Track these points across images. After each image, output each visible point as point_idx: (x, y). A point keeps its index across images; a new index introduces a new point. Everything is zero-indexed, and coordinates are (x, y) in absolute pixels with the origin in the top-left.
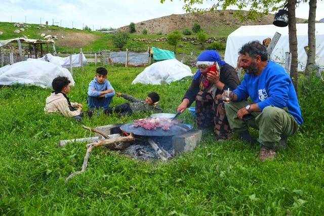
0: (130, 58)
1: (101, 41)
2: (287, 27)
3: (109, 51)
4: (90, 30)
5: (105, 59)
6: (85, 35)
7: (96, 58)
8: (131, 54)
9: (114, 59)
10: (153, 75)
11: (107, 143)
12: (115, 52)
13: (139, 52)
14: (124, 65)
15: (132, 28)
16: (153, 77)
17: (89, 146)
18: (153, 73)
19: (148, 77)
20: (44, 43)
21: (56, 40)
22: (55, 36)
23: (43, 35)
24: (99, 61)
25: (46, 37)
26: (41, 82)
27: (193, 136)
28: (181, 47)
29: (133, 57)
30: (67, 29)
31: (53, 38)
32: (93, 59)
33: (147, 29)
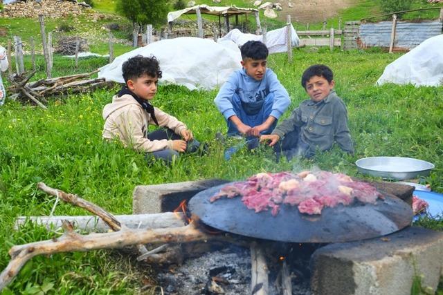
0: (400, 35)
1: (358, 8)
3: (358, 22)
5: (350, 38)
7: (332, 37)
8: (402, 25)
9: (367, 38)
10: (426, 65)
11: (89, 246)
12: (370, 25)
13: (420, 21)
14: (386, 50)
16: (425, 69)
17: (17, 253)
18: (425, 61)
19: (413, 70)
20: (241, 13)
21: (279, 10)
22: (277, 4)
23: (257, 3)
24: (338, 43)
25: (262, 6)
26: (190, 78)
27: (395, 258)
29: (407, 32)
31: (274, 6)
32: (327, 40)
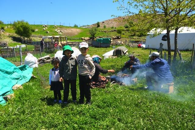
2: (167, 41)
4: (77, 26)
6: (76, 29)
15: (98, 25)
22: (62, 31)
23: (56, 30)
28: (124, 34)
30: (67, 27)
33: (106, 25)
